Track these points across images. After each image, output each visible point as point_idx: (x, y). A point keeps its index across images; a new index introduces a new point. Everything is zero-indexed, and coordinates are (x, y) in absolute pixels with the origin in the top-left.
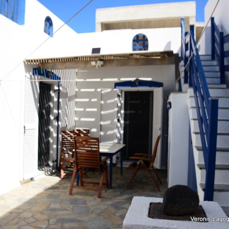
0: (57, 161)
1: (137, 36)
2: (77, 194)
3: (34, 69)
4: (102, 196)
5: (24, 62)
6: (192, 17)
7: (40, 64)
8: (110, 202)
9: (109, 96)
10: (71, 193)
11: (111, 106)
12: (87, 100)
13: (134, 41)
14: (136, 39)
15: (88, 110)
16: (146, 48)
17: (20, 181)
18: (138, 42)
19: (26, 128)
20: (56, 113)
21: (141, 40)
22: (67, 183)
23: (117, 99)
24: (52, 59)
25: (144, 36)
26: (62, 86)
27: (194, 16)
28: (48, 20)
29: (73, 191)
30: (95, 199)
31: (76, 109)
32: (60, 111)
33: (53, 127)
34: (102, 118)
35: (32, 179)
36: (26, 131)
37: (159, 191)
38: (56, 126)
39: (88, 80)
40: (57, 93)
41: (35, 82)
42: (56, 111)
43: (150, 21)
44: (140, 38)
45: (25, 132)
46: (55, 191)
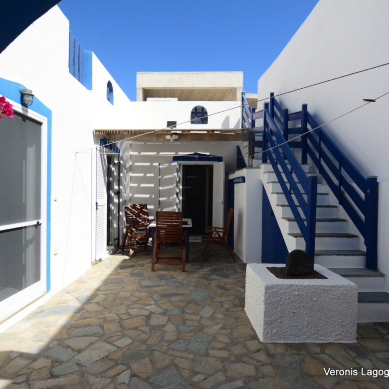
0: (118, 239)
1: (196, 108)
2: (159, 270)
3: (101, 140)
4: (186, 270)
5: (93, 132)
6: (239, 88)
7: (105, 135)
8: (197, 275)
9: (168, 171)
10: (153, 270)
11: (169, 181)
12: (142, 175)
13: (192, 113)
14: (194, 111)
15: (142, 185)
16: (205, 121)
17: (92, 262)
18: (196, 115)
19: (98, 205)
20: (116, 189)
21: (199, 113)
22: (139, 260)
23: (176, 174)
24: (127, 131)
25: (203, 109)
26: (122, 160)
27: (241, 88)
28: (109, 85)
29: (155, 267)
30: (180, 273)
31: (131, 185)
32: (121, 187)
33: (113, 205)
34: (160, 194)
35: (100, 260)
36: (98, 207)
37: (235, 262)
38: (116, 203)
39: (143, 153)
40: (117, 166)
41: (104, 154)
42: (116, 187)
43: (193, 90)
44: (198, 111)
45: (97, 209)
46: (133, 270)
